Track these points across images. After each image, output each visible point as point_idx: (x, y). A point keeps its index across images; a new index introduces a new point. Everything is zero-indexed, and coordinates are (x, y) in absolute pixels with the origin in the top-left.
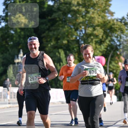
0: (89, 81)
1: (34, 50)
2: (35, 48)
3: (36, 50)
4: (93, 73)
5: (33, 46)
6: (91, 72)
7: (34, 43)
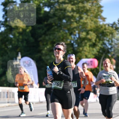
0: (107, 84)
1: (72, 63)
2: (72, 61)
3: (73, 63)
4: (109, 79)
5: (71, 60)
6: (108, 78)
7: (72, 58)
